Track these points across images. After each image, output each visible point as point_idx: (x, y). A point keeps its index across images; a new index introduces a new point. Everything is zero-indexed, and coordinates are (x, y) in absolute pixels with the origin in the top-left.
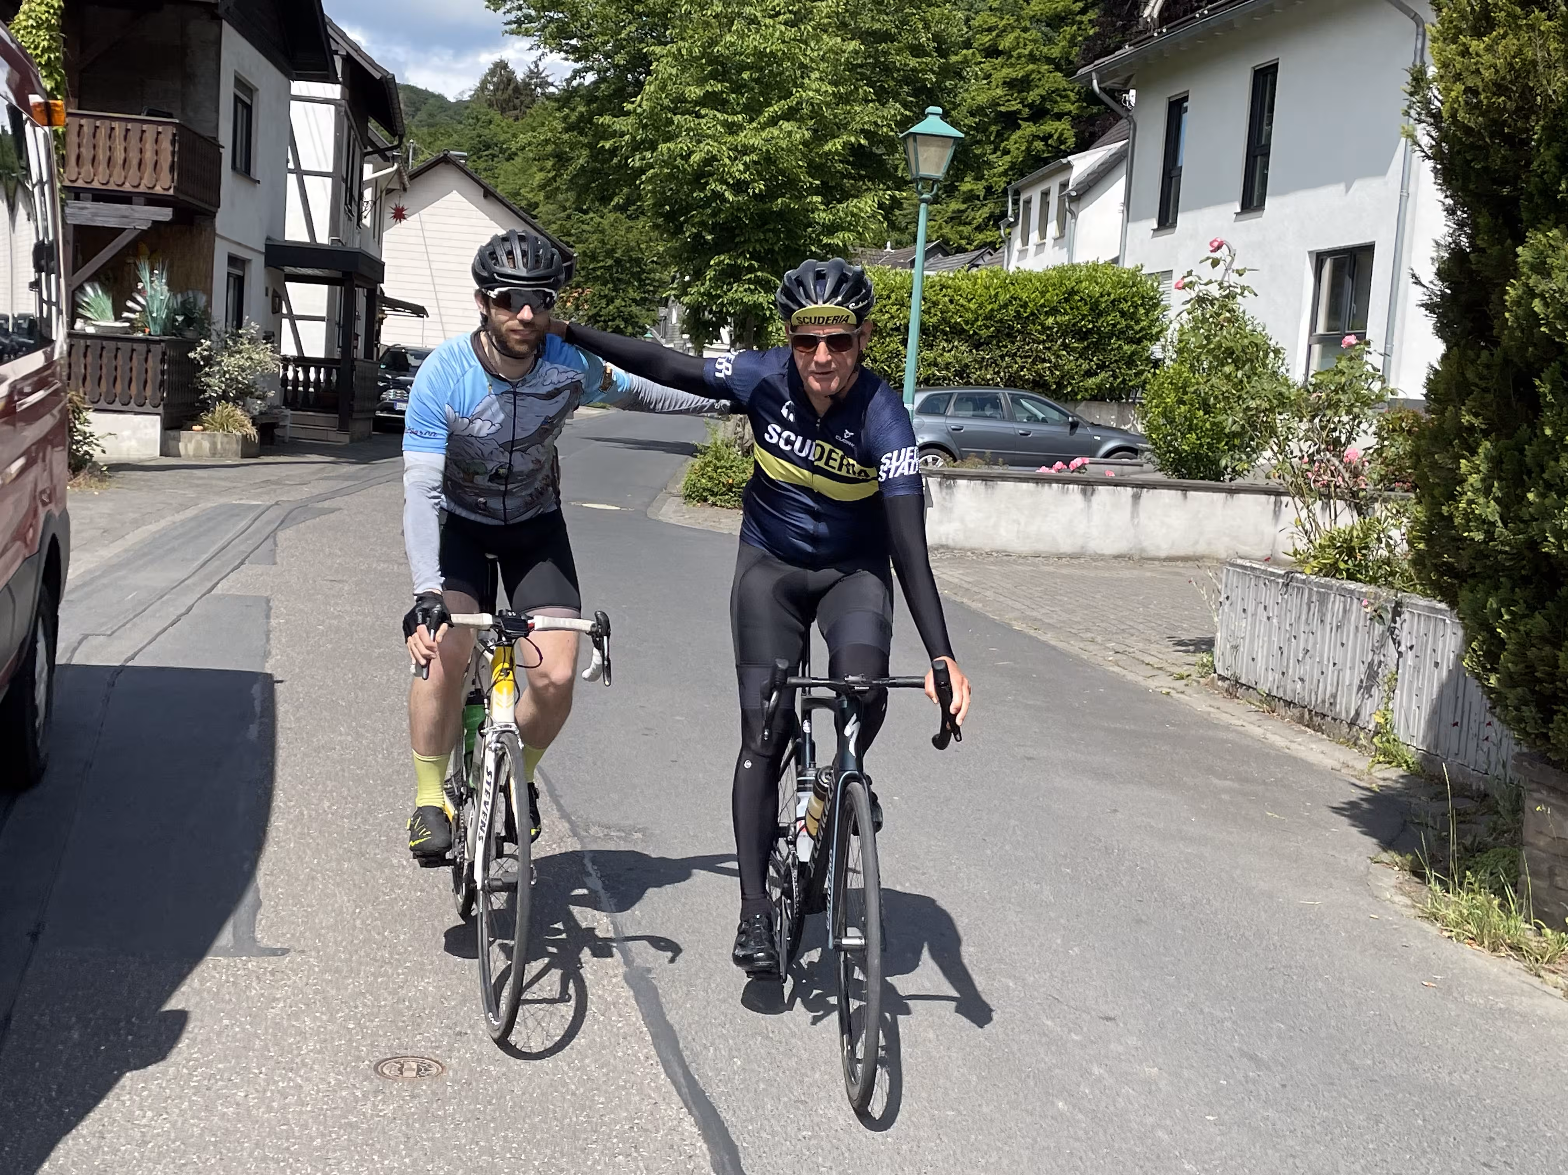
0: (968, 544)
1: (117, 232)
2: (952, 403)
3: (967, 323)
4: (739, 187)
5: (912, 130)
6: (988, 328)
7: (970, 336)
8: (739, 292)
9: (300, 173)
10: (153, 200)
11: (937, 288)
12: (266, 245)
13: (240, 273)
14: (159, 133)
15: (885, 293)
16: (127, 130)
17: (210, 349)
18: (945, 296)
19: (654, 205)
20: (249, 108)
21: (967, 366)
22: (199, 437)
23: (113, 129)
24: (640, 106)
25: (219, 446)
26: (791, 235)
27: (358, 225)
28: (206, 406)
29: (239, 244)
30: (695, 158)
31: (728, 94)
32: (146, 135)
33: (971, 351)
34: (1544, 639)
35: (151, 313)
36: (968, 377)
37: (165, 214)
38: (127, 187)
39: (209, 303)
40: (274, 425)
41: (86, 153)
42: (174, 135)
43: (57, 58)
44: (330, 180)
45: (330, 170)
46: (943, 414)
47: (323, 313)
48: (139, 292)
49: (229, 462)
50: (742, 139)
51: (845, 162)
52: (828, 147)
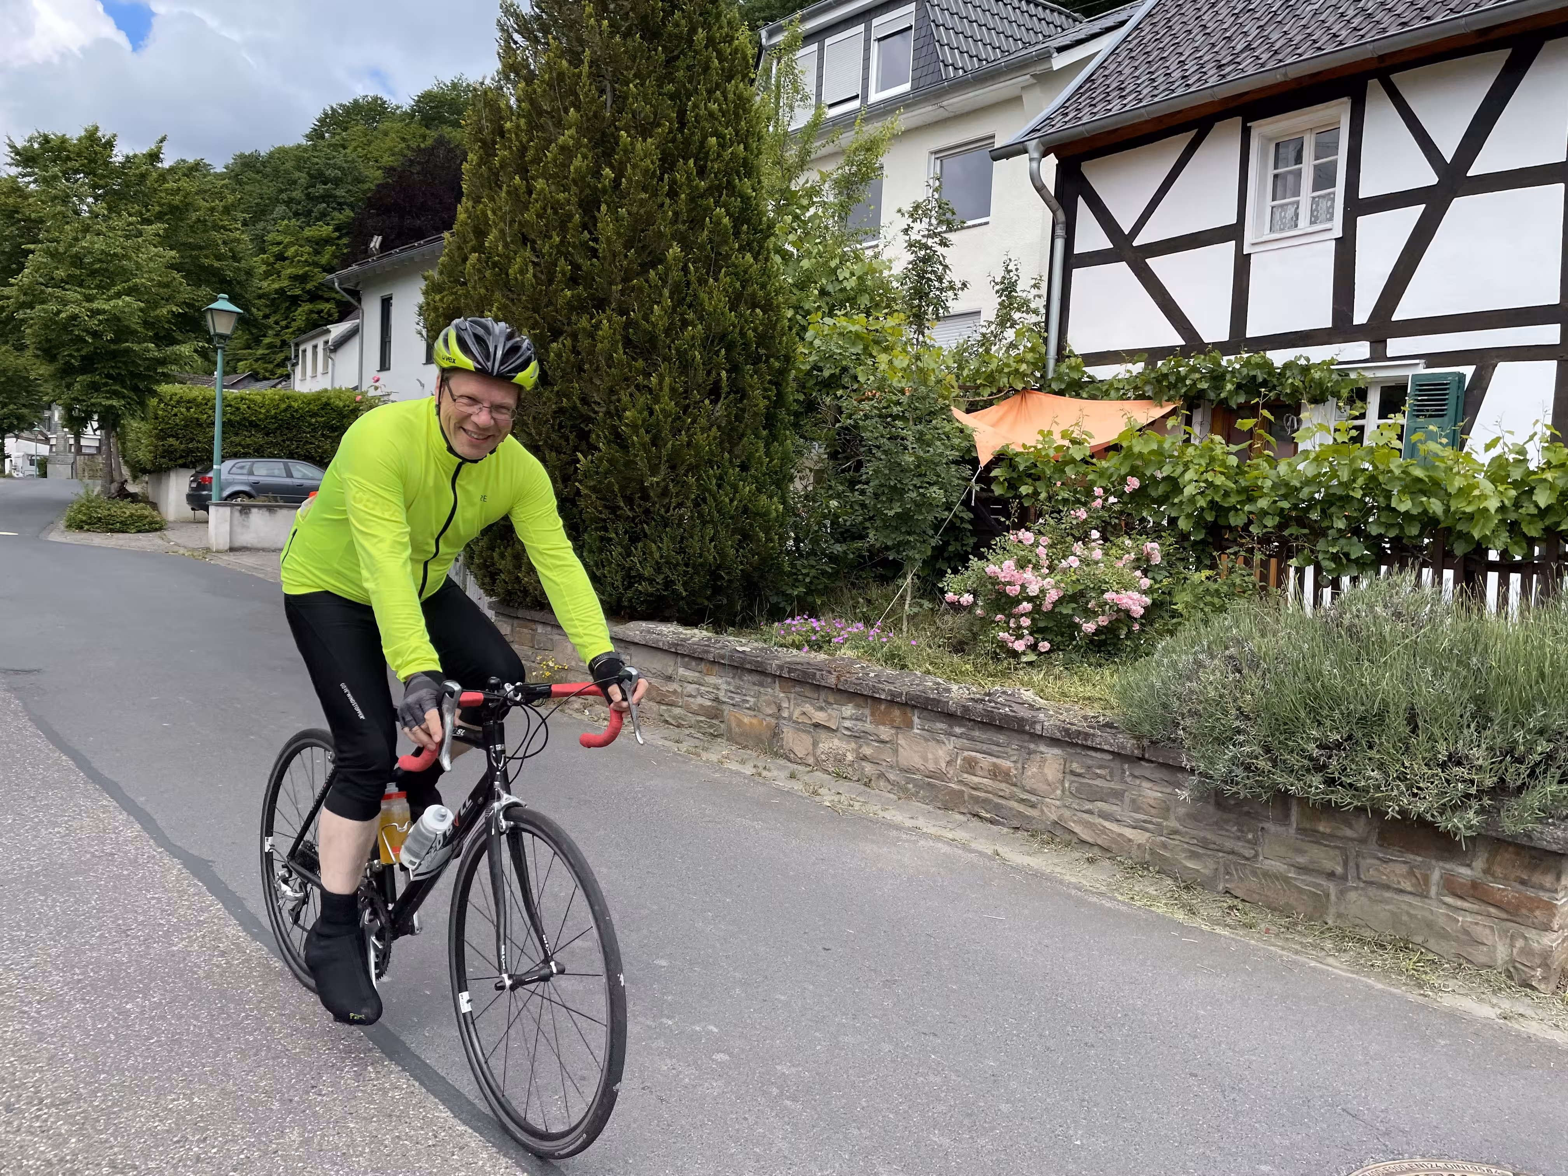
3: (260, 420)
4: (97, 334)
5: (209, 307)
6: (273, 424)
8: (99, 398)
11: (236, 400)
18: (243, 405)
19: (35, 343)
26: (134, 364)
30: (63, 315)
31: (84, 277)
50: (95, 305)
51: (169, 322)
52: (158, 312)
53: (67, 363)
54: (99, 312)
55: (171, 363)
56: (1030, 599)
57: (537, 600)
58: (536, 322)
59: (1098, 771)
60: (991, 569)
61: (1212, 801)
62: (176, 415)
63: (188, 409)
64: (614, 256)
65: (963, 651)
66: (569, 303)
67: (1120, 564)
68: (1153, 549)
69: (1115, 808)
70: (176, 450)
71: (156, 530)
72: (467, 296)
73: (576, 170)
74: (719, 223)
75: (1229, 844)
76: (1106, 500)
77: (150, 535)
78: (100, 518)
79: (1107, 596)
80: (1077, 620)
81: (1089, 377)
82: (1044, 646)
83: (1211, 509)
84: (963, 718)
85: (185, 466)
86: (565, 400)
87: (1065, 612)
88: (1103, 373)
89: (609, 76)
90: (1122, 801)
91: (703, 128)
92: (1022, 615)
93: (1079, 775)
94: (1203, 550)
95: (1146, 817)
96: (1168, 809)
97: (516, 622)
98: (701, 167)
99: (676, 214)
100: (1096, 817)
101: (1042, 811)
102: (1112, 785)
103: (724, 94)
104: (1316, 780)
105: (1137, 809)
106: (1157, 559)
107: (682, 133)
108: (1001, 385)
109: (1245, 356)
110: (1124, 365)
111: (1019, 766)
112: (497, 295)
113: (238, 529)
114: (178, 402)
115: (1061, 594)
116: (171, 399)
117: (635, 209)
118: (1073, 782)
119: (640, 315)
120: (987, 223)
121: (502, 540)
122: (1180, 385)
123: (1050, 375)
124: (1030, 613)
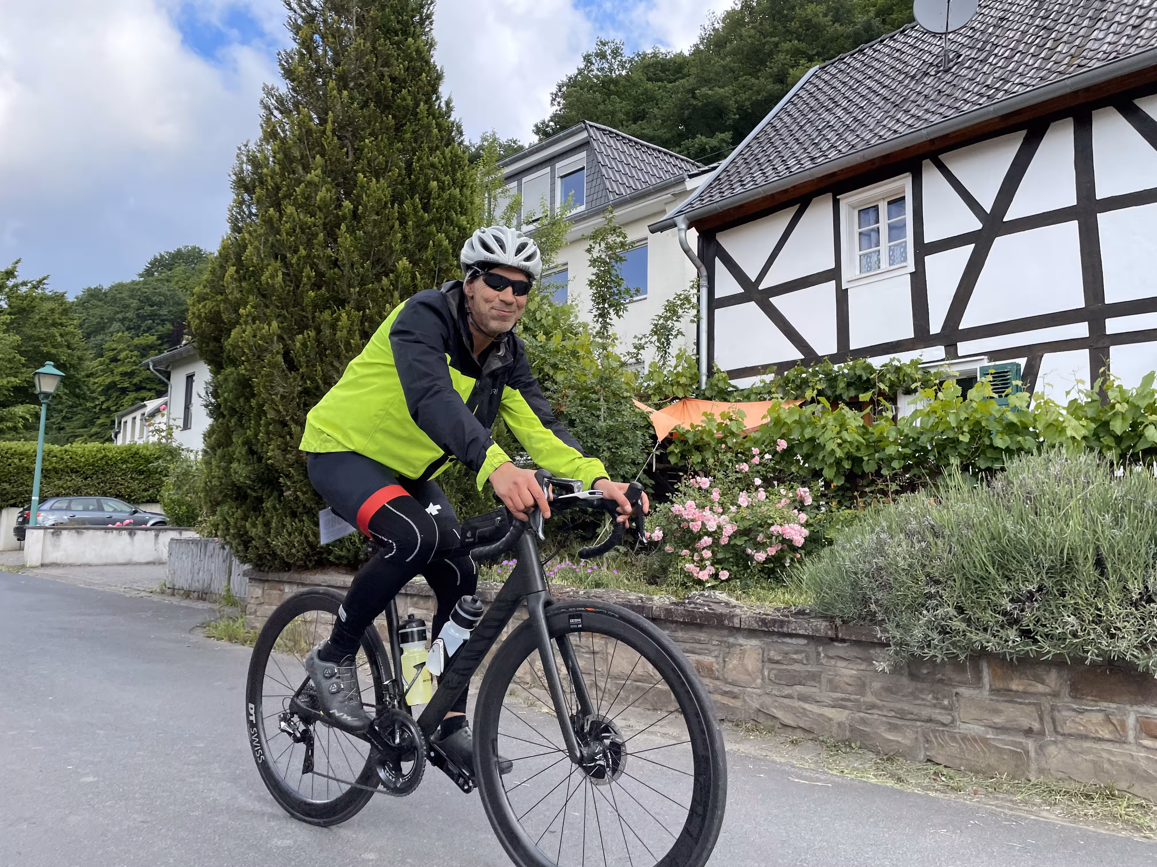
5: (37, 371)
34: (242, 519)
56: (709, 534)
57: (285, 562)
58: (285, 317)
59: (795, 656)
60: (677, 508)
61: (907, 674)
62: (10, 465)
63: (20, 460)
64: (352, 265)
65: (657, 583)
66: (313, 301)
67: (780, 506)
68: (805, 492)
69: (814, 690)
70: (8, 493)
72: (226, 301)
73: (321, 200)
74: (440, 245)
75: (926, 712)
76: (762, 458)
79: (772, 529)
80: (749, 551)
81: (733, 387)
82: (724, 575)
83: (848, 459)
84: (666, 621)
85: (14, 505)
86: (308, 382)
87: (739, 543)
88: (744, 383)
89: (349, 135)
90: (819, 682)
91: (426, 175)
92: (703, 549)
93: (777, 662)
94: (843, 495)
95: (843, 695)
96: (864, 685)
97: (266, 586)
98: (426, 204)
99: (405, 237)
100: (796, 701)
101: (745, 700)
102: (809, 668)
103: (443, 153)
104: (1012, 634)
105: (834, 688)
106: (809, 501)
107: (410, 178)
108: (667, 393)
109: (851, 363)
110: (759, 377)
111: (720, 660)
112: (251, 298)
113: (49, 548)
114: (12, 455)
115: (736, 528)
116: (6, 453)
117: (370, 229)
118: (772, 669)
119: (374, 311)
120: (645, 299)
121: (255, 511)
122: (804, 387)
123: (704, 387)
124: (710, 546)
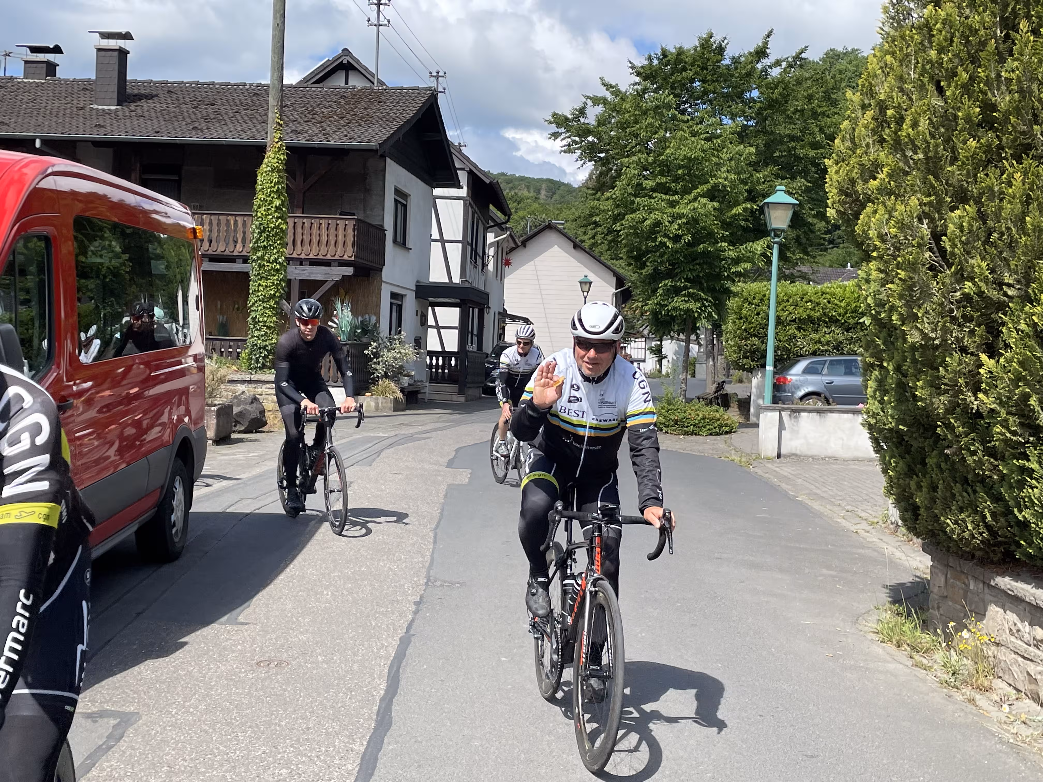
0: (809, 453)
1: (323, 282)
2: (826, 366)
3: (840, 315)
4: (676, 238)
5: (766, 201)
6: (853, 318)
7: (842, 324)
8: (679, 303)
9: (443, 241)
10: (343, 263)
11: (820, 294)
12: (416, 286)
13: (400, 303)
14: (346, 225)
15: (785, 298)
16: (329, 224)
17: (376, 348)
18: (824, 299)
19: (628, 252)
20: (405, 206)
21: (841, 343)
22: (369, 399)
23: (321, 224)
24: (614, 194)
25: (380, 405)
26: (711, 266)
27: (482, 270)
28: (375, 382)
29: (398, 286)
30: (648, 222)
31: (670, 184)
32: (339, 226)
33: (843, 333)
35: (341, 328)
36: (842, 349)
37: (349, 271)
38: (329, 257)
39: (378, 321)
40: (417, 393)
41: (306, 238)
42: (354, 225)
43: (283, 188)
44: (460, 245)
45: (461, 239)
46: (820, 373)
47: (457, 325)
48: (335, 316)
49: (385, 414)
50: (676, 210)
51: (746, 220)
52: (734, 211)
53: (656, 270)
54: (681, 216)
55: (745, 261)
71: (727, 433)
77: (718, 437)
78: (677, 421)
97: (950, 573)
113: (786, 435)
